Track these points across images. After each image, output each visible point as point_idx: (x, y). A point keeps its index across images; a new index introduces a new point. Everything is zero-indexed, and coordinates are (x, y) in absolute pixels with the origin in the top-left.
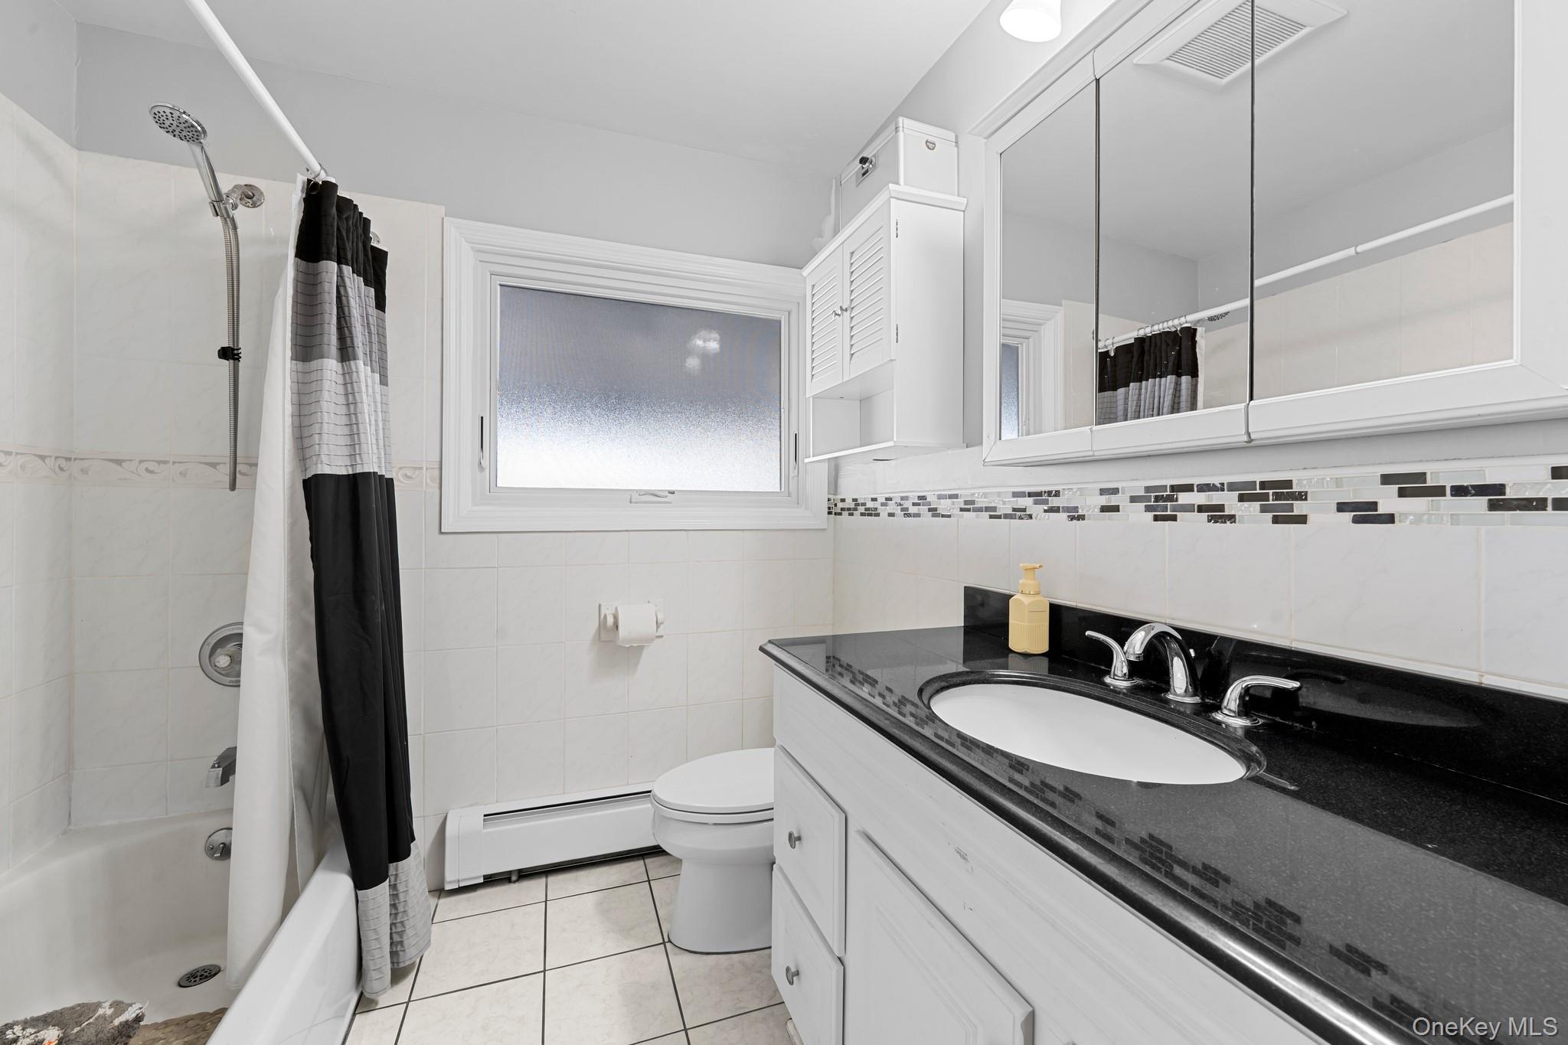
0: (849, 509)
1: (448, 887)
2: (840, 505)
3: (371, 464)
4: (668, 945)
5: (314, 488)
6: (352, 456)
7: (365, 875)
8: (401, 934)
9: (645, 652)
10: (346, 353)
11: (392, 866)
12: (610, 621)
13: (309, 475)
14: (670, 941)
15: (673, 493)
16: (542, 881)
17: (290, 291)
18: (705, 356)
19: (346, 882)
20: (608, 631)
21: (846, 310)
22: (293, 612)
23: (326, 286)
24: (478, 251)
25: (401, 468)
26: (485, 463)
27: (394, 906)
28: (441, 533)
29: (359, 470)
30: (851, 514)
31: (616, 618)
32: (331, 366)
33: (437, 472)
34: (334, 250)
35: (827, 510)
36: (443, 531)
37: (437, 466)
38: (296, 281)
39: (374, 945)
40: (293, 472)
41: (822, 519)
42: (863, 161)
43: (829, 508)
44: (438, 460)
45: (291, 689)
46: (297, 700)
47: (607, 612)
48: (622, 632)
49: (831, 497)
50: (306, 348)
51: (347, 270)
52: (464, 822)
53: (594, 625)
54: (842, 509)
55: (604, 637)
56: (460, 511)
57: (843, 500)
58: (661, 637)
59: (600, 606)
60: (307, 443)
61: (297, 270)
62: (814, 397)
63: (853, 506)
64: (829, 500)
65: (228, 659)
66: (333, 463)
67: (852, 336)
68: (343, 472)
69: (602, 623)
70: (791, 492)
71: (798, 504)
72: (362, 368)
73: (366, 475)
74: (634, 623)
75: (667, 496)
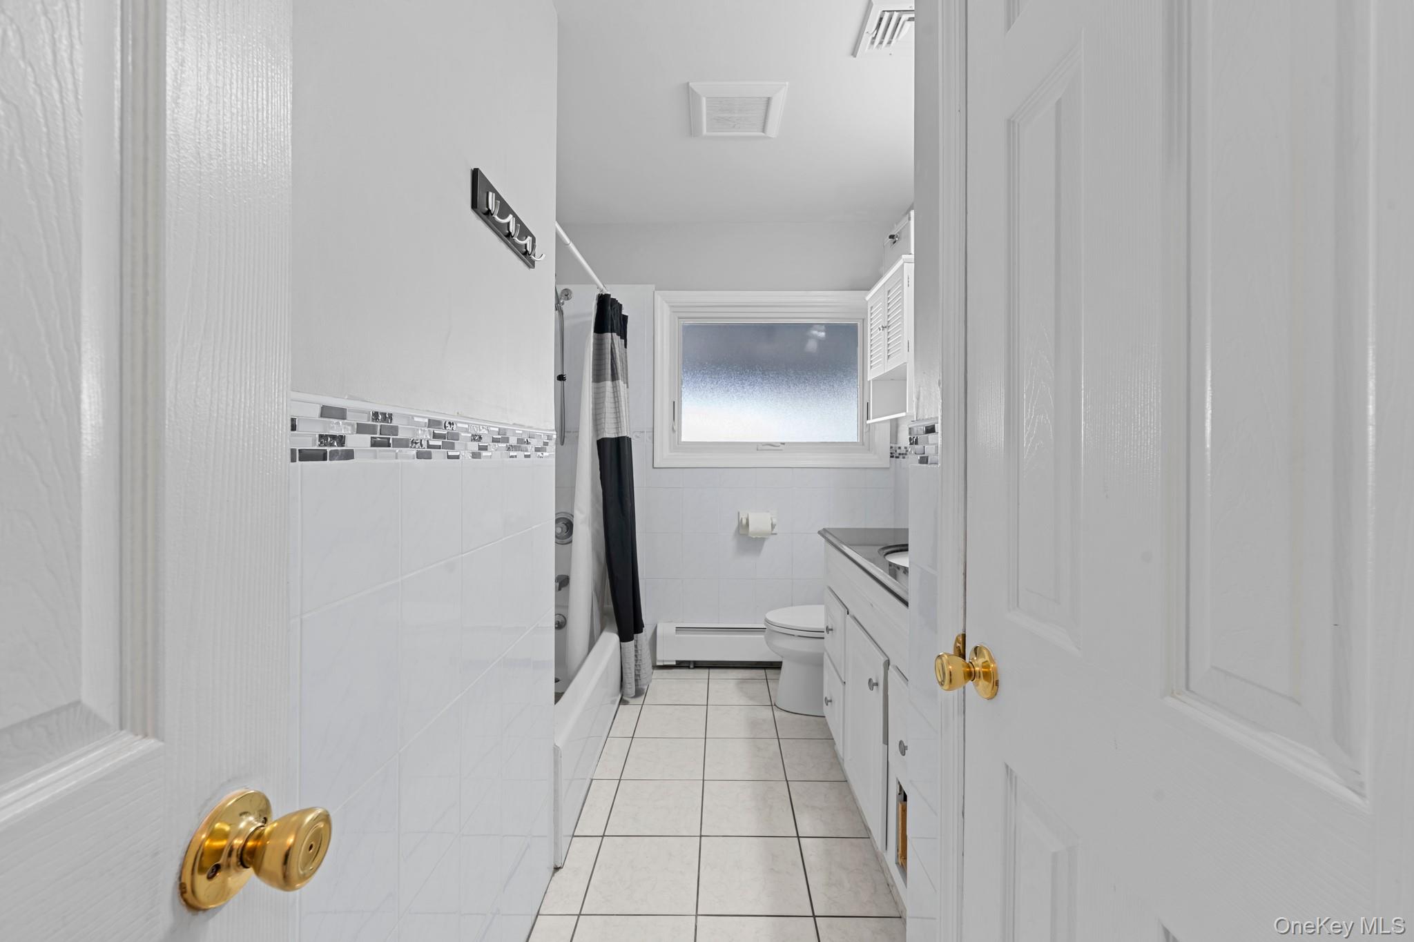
0: (903, 454)
1: (658, 664)
2: (898, 451)
3: (625, 434)
4: (774, 707)
5: (601, 444)
6: (617, 428)
7: (625, 636)
8: (639, 670)
9: (766, 543)
10: (614, 377)
11: (635, 635)
12: (744, 521)
13: (600, 438)
14: (775, 705)
15: (784, 444)
16: (707, 671)
17: (592, 349)
18: (820, 341)
19: (616, 638)
20: (743, 527)
21: (886, 327)
22: (593, 505)
23: (607, 345)
24: (673, 306)
25: (634, 432)
26: (676, 428)
27: (636, 656)
28: (654, 468)
29: (620, 435)
30: (904, 458)
31: (747, 520)
32: (609, 384)
33: (651, 433)
34: (610, 327)
35: (890, 455)
36: (655, 466)
37: (651, 430)
38: (594, 344)
39: (628, 671)
40: (592, 437)
41: (885, 461)
42: (892, 237)
43: (891, 453)
44: (652, 426)
45: (592, 542)
46: (594, 548)
47: (743, 517)
48: (751, 528)
49: (893, 445)
50: (598, 377)
51: (615, 334)
52: (666, 630)
53: (736, 524)
54: (900, 454)
55: (741, 532)
56: (664, 455)
57: (900, 448)
58: (776, 534)
59: (739, 513)
60: (599, 427)
61: (594, 338)
62: (874, 380)
63: (904, 452)
64: (891, 447)
65: (560, 529)
66: (610, 433)
67: (889, 345)
68: (613, 436)
69: (740, 523)
70: (866, 440)
71: (869, 450)
72: (621, 383)
73: (624, 437)
74: (759, 522)
75: (779, 446)
